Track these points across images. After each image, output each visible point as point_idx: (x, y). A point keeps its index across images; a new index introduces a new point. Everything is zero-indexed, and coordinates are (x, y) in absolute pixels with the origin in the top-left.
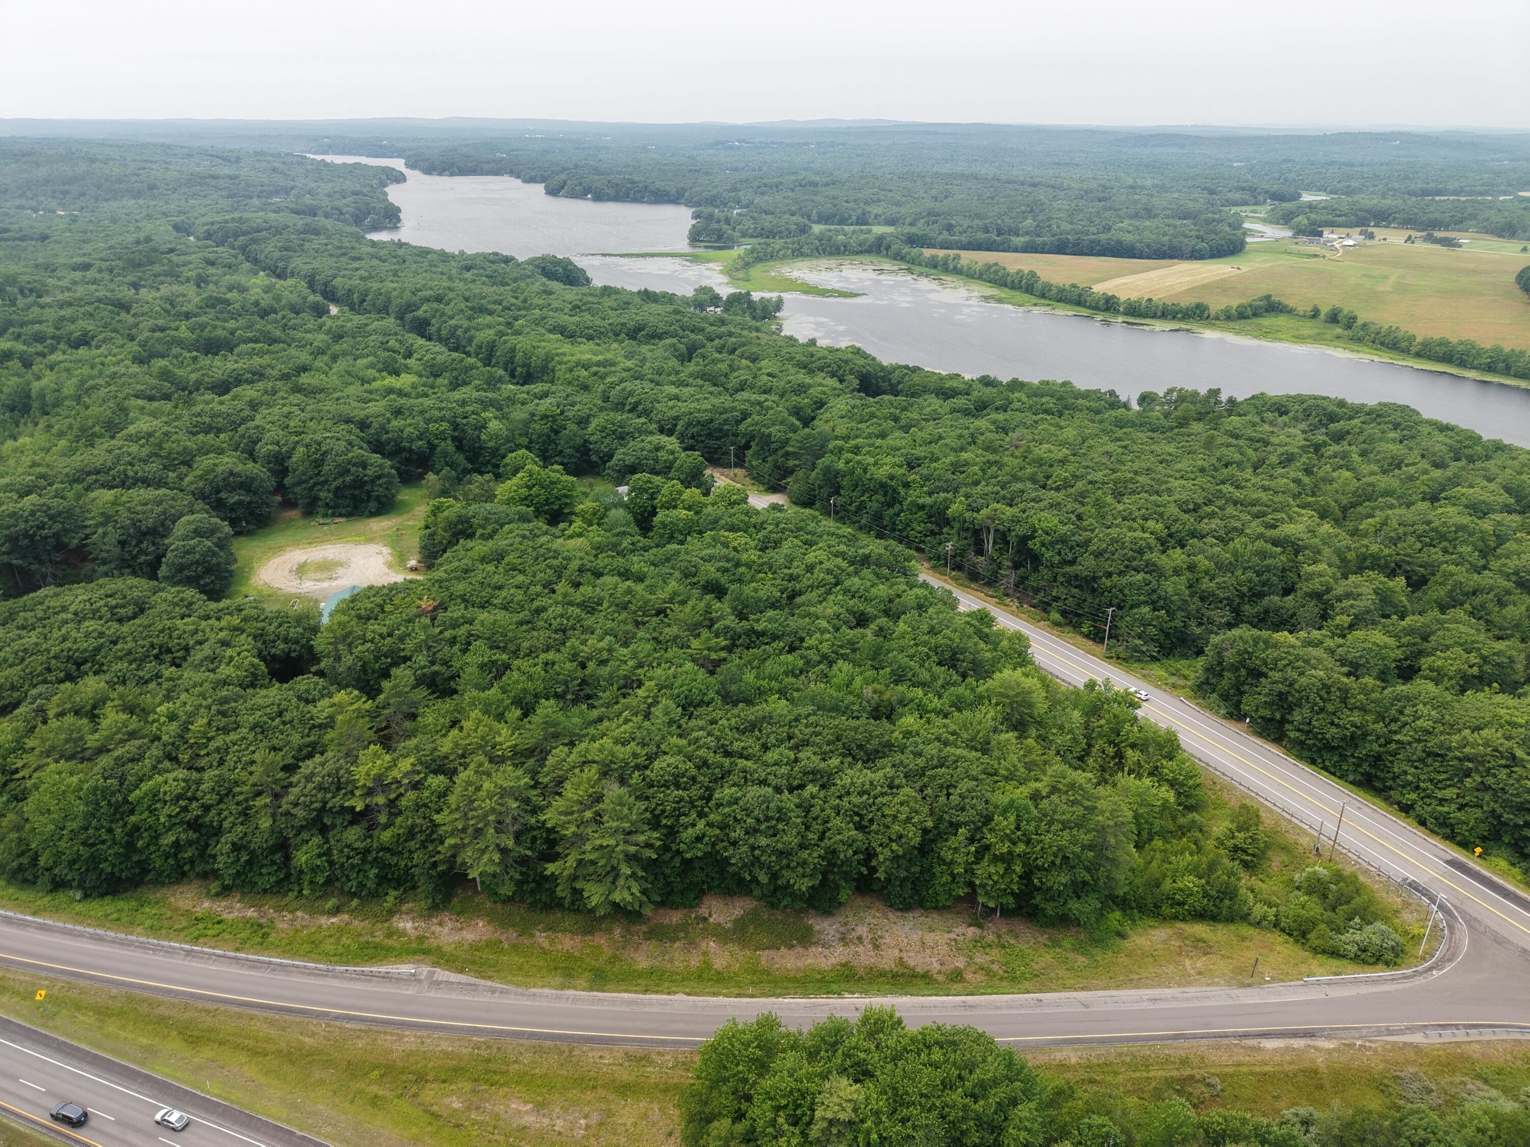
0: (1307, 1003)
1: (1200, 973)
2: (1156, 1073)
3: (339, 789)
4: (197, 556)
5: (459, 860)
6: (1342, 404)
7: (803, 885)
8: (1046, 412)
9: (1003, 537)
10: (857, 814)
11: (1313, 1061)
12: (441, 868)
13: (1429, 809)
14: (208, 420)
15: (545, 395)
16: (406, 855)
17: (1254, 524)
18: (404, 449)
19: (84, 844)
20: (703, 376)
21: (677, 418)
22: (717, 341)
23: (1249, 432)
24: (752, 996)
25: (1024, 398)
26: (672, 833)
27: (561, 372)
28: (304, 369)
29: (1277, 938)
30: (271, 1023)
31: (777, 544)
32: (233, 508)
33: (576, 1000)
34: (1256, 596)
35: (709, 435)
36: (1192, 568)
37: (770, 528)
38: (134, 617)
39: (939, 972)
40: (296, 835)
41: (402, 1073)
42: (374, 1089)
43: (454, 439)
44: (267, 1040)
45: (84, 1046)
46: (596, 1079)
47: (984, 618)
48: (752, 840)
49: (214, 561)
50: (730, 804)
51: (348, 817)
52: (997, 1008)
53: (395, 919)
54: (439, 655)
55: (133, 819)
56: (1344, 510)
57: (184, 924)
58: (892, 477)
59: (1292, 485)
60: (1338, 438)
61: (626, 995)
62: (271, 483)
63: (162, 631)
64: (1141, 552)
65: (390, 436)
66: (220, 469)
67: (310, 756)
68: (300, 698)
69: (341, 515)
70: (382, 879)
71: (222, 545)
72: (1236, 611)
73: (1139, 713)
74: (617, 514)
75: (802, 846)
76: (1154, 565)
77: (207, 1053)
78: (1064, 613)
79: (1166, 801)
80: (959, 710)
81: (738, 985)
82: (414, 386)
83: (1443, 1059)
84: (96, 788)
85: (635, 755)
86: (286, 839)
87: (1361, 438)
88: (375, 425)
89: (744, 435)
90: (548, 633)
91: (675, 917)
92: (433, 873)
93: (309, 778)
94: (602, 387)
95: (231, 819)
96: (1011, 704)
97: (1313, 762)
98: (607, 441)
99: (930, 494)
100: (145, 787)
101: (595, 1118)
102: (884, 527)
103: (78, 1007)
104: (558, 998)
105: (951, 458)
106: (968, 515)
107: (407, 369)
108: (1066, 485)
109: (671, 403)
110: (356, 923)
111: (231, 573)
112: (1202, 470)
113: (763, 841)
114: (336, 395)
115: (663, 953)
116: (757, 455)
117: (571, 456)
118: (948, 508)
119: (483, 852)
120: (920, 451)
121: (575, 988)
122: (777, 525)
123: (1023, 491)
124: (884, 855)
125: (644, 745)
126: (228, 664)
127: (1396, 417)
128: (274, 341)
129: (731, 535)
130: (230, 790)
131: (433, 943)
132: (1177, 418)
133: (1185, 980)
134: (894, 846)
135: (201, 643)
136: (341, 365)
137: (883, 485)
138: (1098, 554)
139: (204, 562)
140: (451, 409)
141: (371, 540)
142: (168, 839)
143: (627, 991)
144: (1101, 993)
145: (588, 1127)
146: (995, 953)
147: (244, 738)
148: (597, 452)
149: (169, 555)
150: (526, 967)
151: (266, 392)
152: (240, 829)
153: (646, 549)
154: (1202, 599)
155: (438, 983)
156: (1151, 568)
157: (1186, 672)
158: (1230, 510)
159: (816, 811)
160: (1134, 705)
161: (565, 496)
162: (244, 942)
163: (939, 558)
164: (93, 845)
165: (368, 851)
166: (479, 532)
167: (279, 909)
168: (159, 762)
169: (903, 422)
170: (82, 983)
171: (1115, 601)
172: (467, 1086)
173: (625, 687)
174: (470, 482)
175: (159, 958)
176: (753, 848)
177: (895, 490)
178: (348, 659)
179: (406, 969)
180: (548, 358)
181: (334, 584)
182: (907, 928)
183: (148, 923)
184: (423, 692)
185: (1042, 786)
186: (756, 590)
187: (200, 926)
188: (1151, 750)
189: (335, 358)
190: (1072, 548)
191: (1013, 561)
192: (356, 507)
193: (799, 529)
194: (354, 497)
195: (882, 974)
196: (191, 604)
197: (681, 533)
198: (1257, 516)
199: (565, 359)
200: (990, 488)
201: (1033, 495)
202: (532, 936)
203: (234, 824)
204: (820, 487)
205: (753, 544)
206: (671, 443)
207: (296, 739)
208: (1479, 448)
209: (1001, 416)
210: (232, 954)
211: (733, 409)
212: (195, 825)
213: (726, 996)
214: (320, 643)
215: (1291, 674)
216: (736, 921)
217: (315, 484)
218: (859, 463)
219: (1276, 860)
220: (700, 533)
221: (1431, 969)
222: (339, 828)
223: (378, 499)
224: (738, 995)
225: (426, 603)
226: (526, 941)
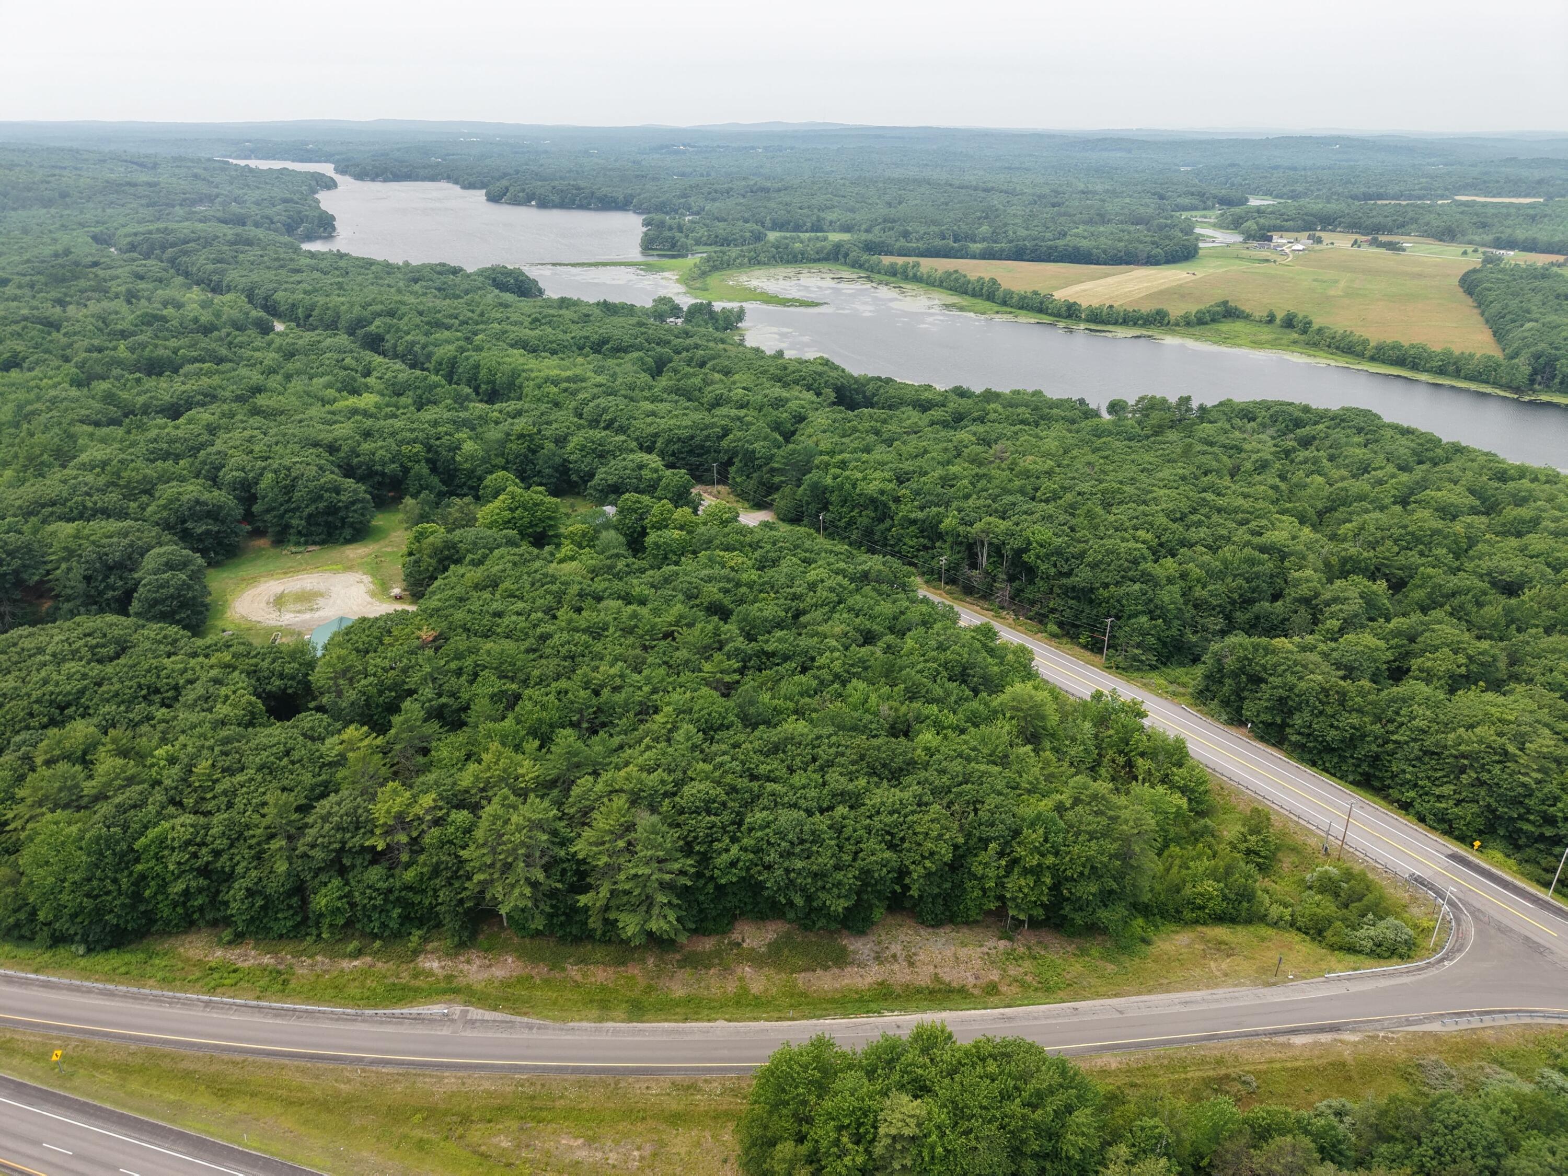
0: (1330, 998)
1: (1226, 975)
2: (1194, 1074)
3: (357, 828)
4: (172, 590)
5: (488, 896)
6: (1306, 409)
7: (839, 906)
8: (1022, 422)
9: (997, 551)
10: (888, 833)
11: (1340, 1054)
12: (468, 904)
13: (1428, 806)
14: (165, 446)
15: (519, 414)
16: (430, 893)
17: (1240, 532)
18: (376, 473)
19: (88, 895)
20: (678, 391)
21: (656, 435)
22: (684, 354)
23: (1222, 439)
24: (793, 1019)
25: (1000, 409)
26: (705, 859)
27: (529, 388)
28: (258, 390)
29: (1294, 937)
30: (303, 1071)
31: (775, 563)
32: (200, 538)
33: (616, 1032)
34: (1247, 602)
35: (691, 452)
36: (1184, 576)
37: (769, 547)
38: (117, 656)
39: (975, 986)
40: (314, 878)
41: (445, 1115)
42: (418, 1133)
43: (428, 461)
44: (302, 1089)
45: (108, 1106)
46: (645, 1110)
47: (988, 633)
48: (786, 864)
49: (190, 594)
50: (762, 828)
51: (368, 857)
52: (1035, 1018)
53: (420, 959)
54: (446, 687)
55: (139, 867)
56: (1320, 514)
57: (198, 974)
58: (882, 492)
59: (1270, 492)
60: (1306, 443)
61: (666, 1025)
62: (239, 512)
63: (149, 671)
64: (1135, 562)
65: (361, 459)
66: (184, 498)
67: (323, 795)
68: (304, 735)
69: (314, 543)
70: (405, 919)
71: (196, 576)
72: (1228, 618)
73: (1146, 722)
74: (610, 535)
75: (837, 868)
76: (1149, 574)
77: (240, 1105)
78: (1061, 625)
79: (1179, 808)
80: (976, 725)
81: (778, 1008)
82: (378, 406)
83: (1461, 1046)
84: (99, 838)
85: (663, 782)
86: (303, 882)
87: (1328, 443)
88: (345, 448)
89: (726, 452)
90: (557, 661)
91: (708, 944)
92: (460, 910)
93: (325, 819)
94: (574, 403)
95: (244, 864)
96: (1025, 718)
97: (1314, 764)
98: (587, 460)
99: (922, 508)
100: (152, 833)
101: (648, 1149)
102: (876, 543)
103: (95, 1065)
104: (597, 1030)
105: (940, 472)
106: (961, 529)
107: (368, 388)
108: (1056, 497)
109: (649, 420)
110: (380, 964)
111: (207, 607)
112: (1183, 478)
113: (799, 864)
114: (298, 417)
115: (699, 981)
116: (740, 471)
117: (550, 476)
118: (941, 522)
119: (513, 886)
120: (908, 466)
121: (613, 1020)
122: (774, 544)
123: (1014, 504)
124: (917, 872)
125: (670, 771)
126: (224, 703)
127: (1360, 421)
128: (220, 361)
129: (726, 555)
130: (241, 834)
131: (461, 981)
132: (1153, 426)
133: (1211, 982)
134: (928, 864)
135: (191, 682)
136: (297, 384)
137: (873, 501)
138: (1094, 566)
139: (180, 596)
140: (423, 430)
141: (349, 568)
142: (179, 887)
143: (666, 1020)
144: (1134, 998)
145: (642, 1158)
146: (1027, 965)
147: (251, 780)
148: (577, 472)
149: (141, 589)
150: (561, 1001)
151: (223, 415)
152: (254, 873)
153: (643, 571)
154: (1196, 606)
155: (473, 1022)
156: (1146, 578)
157: (1185, 679)
158: (1215, 518)
159: (848, 831)
160: (1141, 715)
161: (550, 518)
162: (265, 989)
163: (932, 572)
164: (97, 896)
165: (390, 891)
166: (470, 557)
167: (297, 955)
168: (163, 808)
169: (886, 436)
170: (97, 1040)
171: (1113, 612)
172: (515, 1125)
173: (640, 713)
174: (448, 506)
175: (177, 1011)
176: (788, 871)
177: (885, 505)
178: (351, 695)
179: (437, 1009)
180: (515, 374)
181: (317, 615)
182: (939, 945)
183: (160, 975)
184: (435, 726)
185: (1065, 798)
186: (761, 610)
187: (216, 975)
188: (1161, 758)
189: (288, 377)
190: (1067, 560)
191: (1007, 574)
192: (330, 535)
193: (796, 547)
194: (328, 524)
195: (919, 991)
196: (176, 641)
197: (675, 553)
198: (1241, 524)
199: (533, 375)
200: (981, 502)
201: (1025, 507)
202: (564, 969)
203: (248, 869)
204: (808, 504)
205: (750, 563)
206: (654, 460)
207: (307, 778)
208: (1439, 451)
209: (981, 429)
210: (255, 1003)
211: (713, 425)
212: (205, 871)
213: (766, 1020)
214: (318, 677)
215: (1291, 679)
216: (769, 945)
217: (286, 511)
218: (847, 478)
219: (1287, 862)
220: (695, 553)
221: (1442, 960)
222: (360, 869)
223: (352, 525)
224: (779, 1019)
225: (426, 634)
226: (557, 974)
